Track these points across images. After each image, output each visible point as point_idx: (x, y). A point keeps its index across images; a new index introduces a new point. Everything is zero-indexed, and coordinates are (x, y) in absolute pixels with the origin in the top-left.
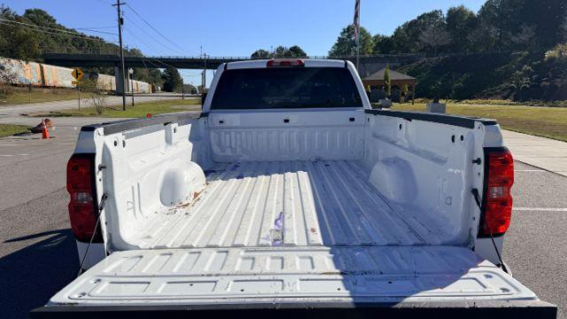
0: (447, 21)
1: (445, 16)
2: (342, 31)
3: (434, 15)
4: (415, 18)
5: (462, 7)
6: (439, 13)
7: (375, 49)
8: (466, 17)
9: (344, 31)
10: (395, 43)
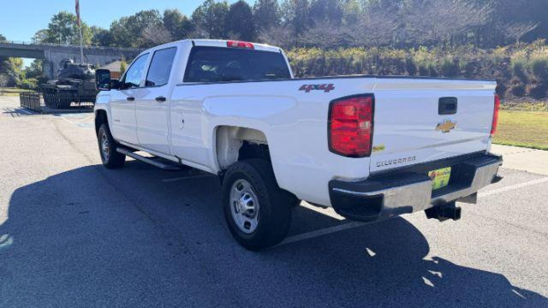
0: (163, 20)
1: (163, 16)
2: (53, 17)
3: (150, 14)
4: (134, 14)
5: (176, 10)
6: (157, 13)
7: (94, 40)
8: (181, 20)
9: (56, 18)
10: (115, 37)
